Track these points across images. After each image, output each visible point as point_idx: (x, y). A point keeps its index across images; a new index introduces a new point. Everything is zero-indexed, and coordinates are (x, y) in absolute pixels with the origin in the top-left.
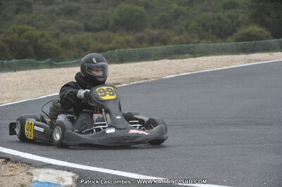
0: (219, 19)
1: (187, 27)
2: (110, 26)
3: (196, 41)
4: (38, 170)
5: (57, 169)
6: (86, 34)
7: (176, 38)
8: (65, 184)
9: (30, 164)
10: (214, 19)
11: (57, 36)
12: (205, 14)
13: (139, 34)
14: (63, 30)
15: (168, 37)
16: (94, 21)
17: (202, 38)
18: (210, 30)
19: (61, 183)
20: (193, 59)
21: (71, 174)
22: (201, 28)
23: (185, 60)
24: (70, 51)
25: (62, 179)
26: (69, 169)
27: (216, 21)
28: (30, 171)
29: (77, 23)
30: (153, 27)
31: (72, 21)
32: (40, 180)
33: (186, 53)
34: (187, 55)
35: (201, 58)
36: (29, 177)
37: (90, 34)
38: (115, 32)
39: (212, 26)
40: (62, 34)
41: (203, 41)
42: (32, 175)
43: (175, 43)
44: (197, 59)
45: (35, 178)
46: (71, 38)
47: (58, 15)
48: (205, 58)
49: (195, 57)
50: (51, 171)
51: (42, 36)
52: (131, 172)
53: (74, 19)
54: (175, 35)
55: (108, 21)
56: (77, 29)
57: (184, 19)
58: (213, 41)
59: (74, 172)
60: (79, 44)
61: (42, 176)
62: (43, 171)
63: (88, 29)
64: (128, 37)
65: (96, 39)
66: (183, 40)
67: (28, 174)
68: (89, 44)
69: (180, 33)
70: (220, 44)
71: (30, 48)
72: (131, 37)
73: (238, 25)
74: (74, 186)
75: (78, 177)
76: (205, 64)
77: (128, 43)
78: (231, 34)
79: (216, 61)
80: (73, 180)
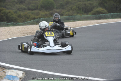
0: (85, 5)
1: (71, 8)
2: (38, 8)
3: (75, 14)
4: (8, 70)
5: (16, 70)
6: (28, 11)
7: (67, 13)
8: (19, 76)
9: (4, 67)
10: (83, 5)
11: (16, 12)
12: (79, 3)
13: (51, 12)
14: (18, 9)
15: (63, 13)
16: (32, 6)
17: (78, 13)
18: (81, 10)
19: (18, 76)
20: (74, 22)
21: (22, 72)
22: (77, 9)
23: (71, 23)
24: (21, 19)
25: (18, 74)
26: (21, 70)
27: (84, 6)
28: (4, 71)
29: (24, 7)
30: (57, 8)
31: (22, 6)
32: (9, 75)
34: (72, 20)
35: (77, 22)
36: (4, 73)
37: (30, 11)
38: (41, 11)
39: (82, 8)
40: (18, 11)
41: (78, 14)
42: (5, 72)
43: (67, 15)
44: (76, 22)
45: (6, 74)
46: (22, 13)
47: (17, 3)
48: (79, 22)
49: (75, 21)
50: (13, 70)
51: (9, 12)
52: (48, 71)
53: (23, 5)
54: (66, 12)
55: (38, 6)
56: (25, 9)
57: (70, 5)
58: (83, 14)
59: (23, 71)
60: (25, 16)
61: (10, 73)
62: (10, 71)
63: (29, 9)
64: (46, 12)
65: (32, 13)
66: (70, 14)
67: (3, 72)
68: (29, 15)
69: (69, 11)
70: (85, 16)
71: (4, 17)
72: (47, 13)
73: (93, 7)
74: (23, 77)
75: (25, 73)
76: (79, 24)
77: (46, 15)
78: (90, 11)
79: (84, 23)
80: (23, 75)
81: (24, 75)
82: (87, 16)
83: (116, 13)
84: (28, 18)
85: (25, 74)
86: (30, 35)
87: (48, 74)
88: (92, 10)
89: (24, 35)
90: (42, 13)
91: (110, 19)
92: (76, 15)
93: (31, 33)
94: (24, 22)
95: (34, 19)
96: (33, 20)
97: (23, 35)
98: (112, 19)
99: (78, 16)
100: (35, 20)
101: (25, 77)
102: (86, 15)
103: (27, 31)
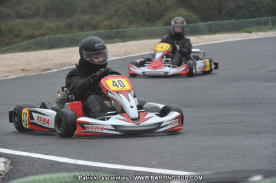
0: (148, 3)
1: (116, 11)
2: (40, 13)
3: (125, 25)
6: (17, 21)
7: (106, 23)
10: (143, 4)
13: (68, 20)
15: (98, 22)
16: (25, 8)
17: (131, 22)
18: (140, 15)
20: (122, 44)
21: (3, 159)
22: (130, 12)
23: (114, 45)
27: (145, 5)
29: (8, 11)
30: (83, 13)
31: (4, 9)
33: (116, 37)
34: (117, 40)
35: (130, 42)
37: (21, 21)
38: (46, 18)
39: (142, 11)
41: (132, 26)
43: (105, 28)
44: (126, 43)
46: (3, 25)
49: (124, 41)
52: (62, 156)
53: (6, 7)
54: (104, 20)
55: (39, 8)
56: (9, 16)
57: (113, 5)
58: (142, 25)
59: (6, 158)
60: (10, 31)
63: (19, 16)
64: (58, 23)
65: (27, 25)
66: (113, 25)
68: (20, 30)
69: (110, 18)
70: (149, 28)
72: (61, 23)
73: (167, 9)
74: (6, 172)
75: (9, 162)
76: (134, 48)
77: (59, 29)
78: (159, 19)
79: (145, 46)
80: (5, 166)
81: (8, 166)
82: (152, 28)
83: (219, 22)
84: (17, 36)
85: (11, 164)
86: (22, 75)
87: (63, 163)
88: (162, 15)
89: (7, 76)
90: (50, 24)
91: (206, 34)
92: (127, 28)
93: (23, 70)
94: (8, 44)
95: (32, 37)
96: (27, 41)
97: (6, 74)
98: (209, 34)
99: (132, 29)
100: (32, 41)
101: (10, 170)
102: (150, 26)
103: (14, 65)
